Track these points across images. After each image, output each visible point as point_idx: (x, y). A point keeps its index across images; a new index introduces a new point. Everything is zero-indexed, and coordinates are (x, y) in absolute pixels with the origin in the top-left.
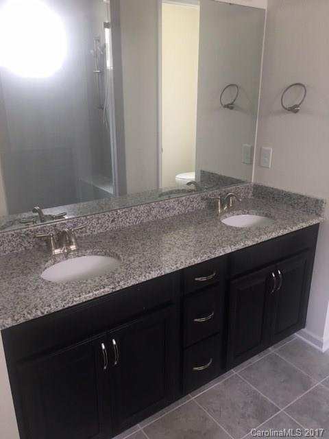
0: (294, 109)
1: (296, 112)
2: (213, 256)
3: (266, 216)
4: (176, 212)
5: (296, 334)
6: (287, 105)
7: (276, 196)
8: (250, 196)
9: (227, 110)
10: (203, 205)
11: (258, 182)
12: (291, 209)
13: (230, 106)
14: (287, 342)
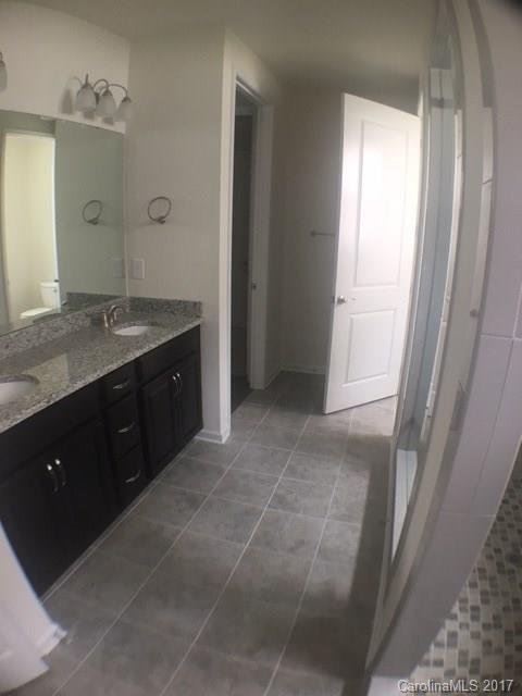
0: (161, 220)
1: (163, 222)
2: (126, 361)
3: (153, 324)
4: (64, 332)
5: (196, 437)
6: (155, 216)
7: (155, 306)
8: (128, 310)
9: (92, 226)
10: (88, 322)
11: (133, 295)
12: (172, 316)
13: (94, 222)
14: (190, 446)
